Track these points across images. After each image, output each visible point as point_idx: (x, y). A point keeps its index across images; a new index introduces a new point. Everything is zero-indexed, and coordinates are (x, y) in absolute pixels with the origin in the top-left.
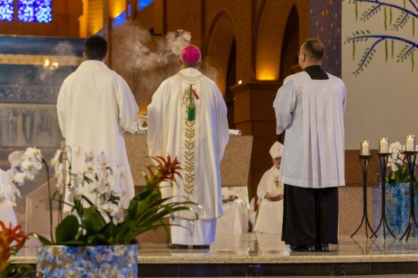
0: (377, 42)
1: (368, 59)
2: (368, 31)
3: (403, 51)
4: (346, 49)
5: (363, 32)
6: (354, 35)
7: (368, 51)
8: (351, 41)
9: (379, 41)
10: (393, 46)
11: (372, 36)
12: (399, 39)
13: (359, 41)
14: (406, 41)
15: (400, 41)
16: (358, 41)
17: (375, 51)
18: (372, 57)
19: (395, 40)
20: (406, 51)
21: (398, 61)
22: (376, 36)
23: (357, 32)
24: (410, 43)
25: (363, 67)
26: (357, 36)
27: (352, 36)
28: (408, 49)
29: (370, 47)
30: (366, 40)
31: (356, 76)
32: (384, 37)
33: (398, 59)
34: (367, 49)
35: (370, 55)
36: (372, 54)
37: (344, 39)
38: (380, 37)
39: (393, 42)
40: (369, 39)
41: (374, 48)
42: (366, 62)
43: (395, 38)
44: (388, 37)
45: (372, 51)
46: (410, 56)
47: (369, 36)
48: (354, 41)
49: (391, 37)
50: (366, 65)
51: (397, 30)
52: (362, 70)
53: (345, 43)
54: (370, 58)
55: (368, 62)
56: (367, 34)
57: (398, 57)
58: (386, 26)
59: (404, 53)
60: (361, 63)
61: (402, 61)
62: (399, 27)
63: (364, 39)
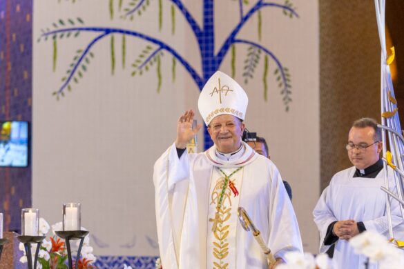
0: (96, 40)
1: (79, 68)
2: (80, 20)
3: (141, 56)
4: (41, 50)
5: (71, 22)
6: (55, 25)
7: (80, 55)
8: (50, 37)
9: (100, 37)
10: (124, 47)
11: (88, 29)
12: (135, 34)
13: (65, 37)
14: (148, 39)
15: (137, 39)
16: (62, 36)
17: (92, 55)
18: (88, 66)
19: (128, 37)
20: (147, 56)
21: (133, 74)
22: (95, 29)
23: (61, 22)
24: (155, 41)
25: (72, 82)
26: (60, 27)
27: (52, 29)
28: (151, 52)
29: (84, 48)
30: (76, 35)
31: (58, 99)
32: (108, 31)
33: (133, 69)
34: (79, 51)
35: (83, 62)
36: (87, 60)
37: (36, 34)
38: (100, 30)
39: (124, 40)
40: (83, 33)
41: (92, 50)
42: (76, 75)
43: (128, 33)
44: (115, 31)
45: (88, 55)
46: (155, 65)
47: (81, 29)
48: (54, 37)
49: (121, 31)
50: (76, 80)
51: (132, 18)
52: (69, 88)
53: (39, 40)
54: (84, 68)
55: (80, 74)
56: (78, 25)
57: (134, 65)
58: (112, 11)
59: (144, 60)
60: (68, 76)
61: (141, 73)
62: (136, 14)
63: (74, 33)
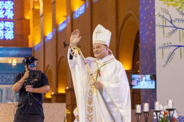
0: (176, 49)
1: (171, 58)
2: (170, 43)
4: (158, 53)
5: (168, 44)
6: (163, 45)
7: (171, 54)
8: (161, 49)
11: (173, 46)
13: (166, 49)
16: (165, 48)
17: (174, 54)
18: (173, 57)
22: (175, 46)
23: (165, 44)
25: (168, 62)
26: (164, 45)
27: (162, 46)
29: (172, 52)
30: (169, 48)
31: (164, 67)
32: (179, 46)
34: (170, 53)
35: (172, 56)
36: (173, 56)
37: (157, 48)
38: (177, 46)
40: (171, 47)
41: (174, 52)
42: (170, 60)
44: (181, 46)
45: (173, 54)
48: (163, 49)
50: (170, 62)
52: (168, 64)
53: (158, 50)
54: (172, 58)
55: (171, 60)
56: (170, 45)
58: (180, 40)
60: (167, 60)
63: (168, 47)
